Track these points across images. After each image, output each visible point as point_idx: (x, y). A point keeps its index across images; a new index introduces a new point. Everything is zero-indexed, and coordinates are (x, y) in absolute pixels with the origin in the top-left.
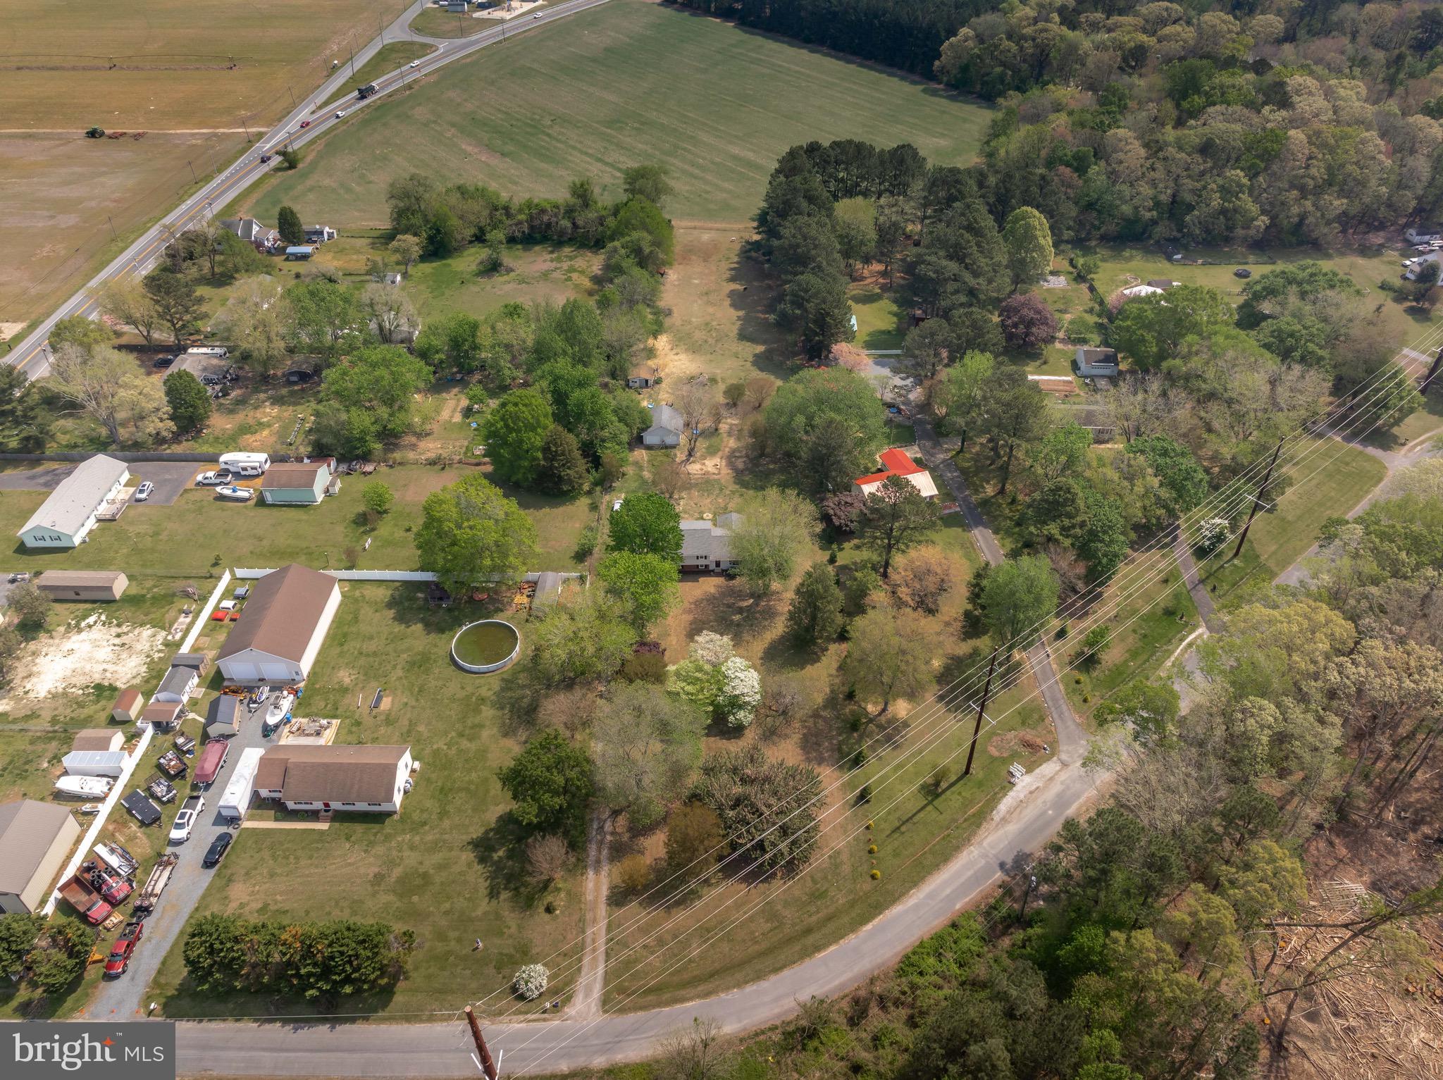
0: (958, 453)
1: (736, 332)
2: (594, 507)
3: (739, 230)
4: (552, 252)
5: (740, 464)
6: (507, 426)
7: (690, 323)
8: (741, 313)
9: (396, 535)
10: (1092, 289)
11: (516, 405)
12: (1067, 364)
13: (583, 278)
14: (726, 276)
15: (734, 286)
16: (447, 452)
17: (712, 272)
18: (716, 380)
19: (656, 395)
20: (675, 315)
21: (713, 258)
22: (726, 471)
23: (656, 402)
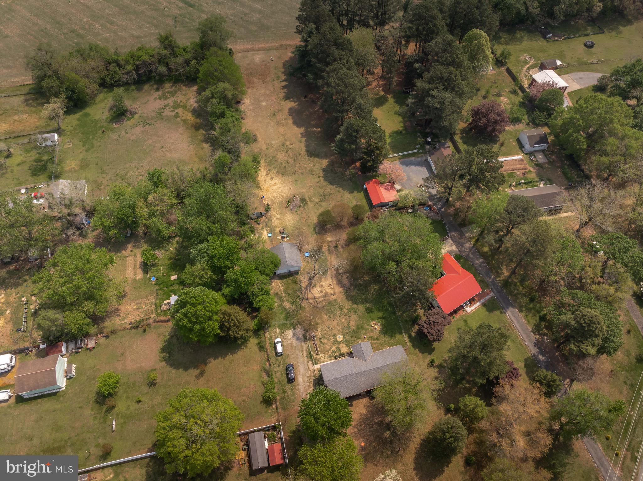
0: (477, 241)
1: (304, 148)
2: (261, 347)
3: (277, 49)
4: (157, 90)
5: (346, 282)
6: (190, 321)
7: (271, 145)
8: (302, 130)
9: (132, 408)
10: (509, 71)
11: (193, 305)
12: (515, 143)
13: (186, 113)
14: (282, 95)
15: (291, 104)
16: (143, 312)
17: (271, 93)
18: (305, 200)
19: (270, 222)
20: (260, 140)
21: (268, 78)
22: (338, 289)
23: (272, 229)
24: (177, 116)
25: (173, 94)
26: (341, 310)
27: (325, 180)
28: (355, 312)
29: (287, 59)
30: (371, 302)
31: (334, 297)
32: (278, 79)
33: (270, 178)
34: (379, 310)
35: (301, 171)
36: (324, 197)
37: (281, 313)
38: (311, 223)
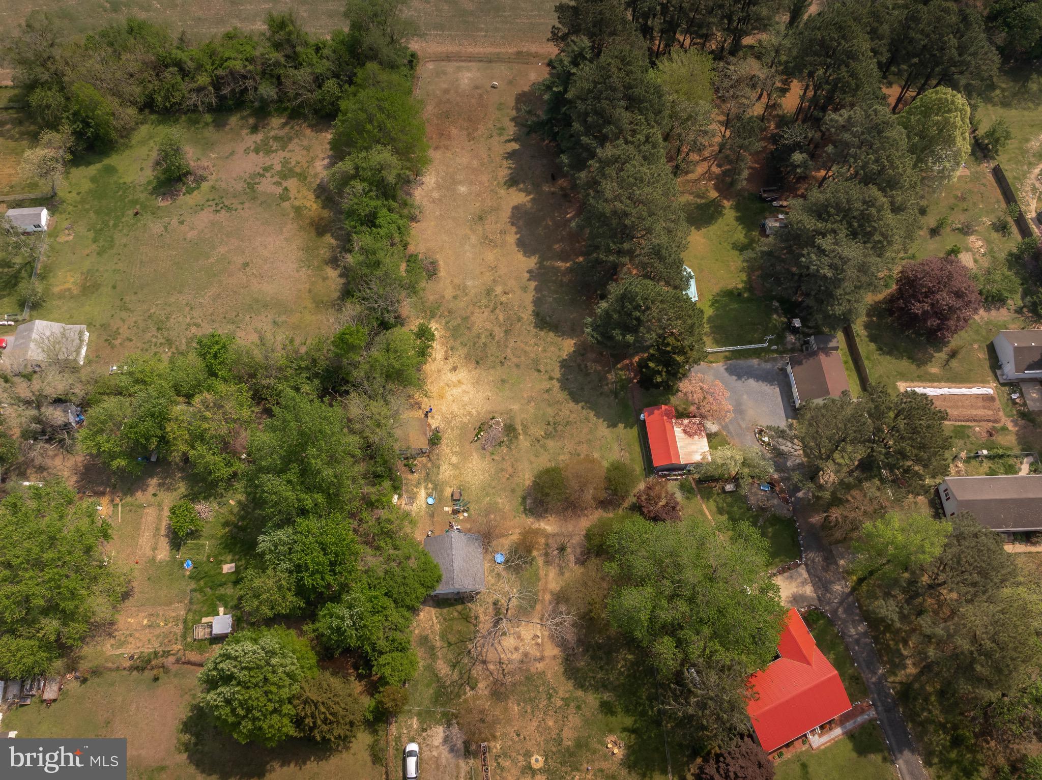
2: (377, 756)
3: (509, 60)
13: (305, 192)
14: (504, 173)
15: (518, 198)
16: (158, 637)
17: (483, 164)
18: (515, 430)
19: (435, 470)
20: (442, 274)
21: (482, 130)
22: (552, 650)
23: (437, 488)
24: (284, 197)
25: (284, 142)
26: (550, 697)
27: (563, 388)
28: (578, 708)
29: (526, 89)
30: (614, 689)
31: (540, 666)
32: (500, 135)
33: (450, 367)
34: (627, 711)
35: (514, 360)
36: (554, 429)
37: (428, 686)
38: (518, 485)
